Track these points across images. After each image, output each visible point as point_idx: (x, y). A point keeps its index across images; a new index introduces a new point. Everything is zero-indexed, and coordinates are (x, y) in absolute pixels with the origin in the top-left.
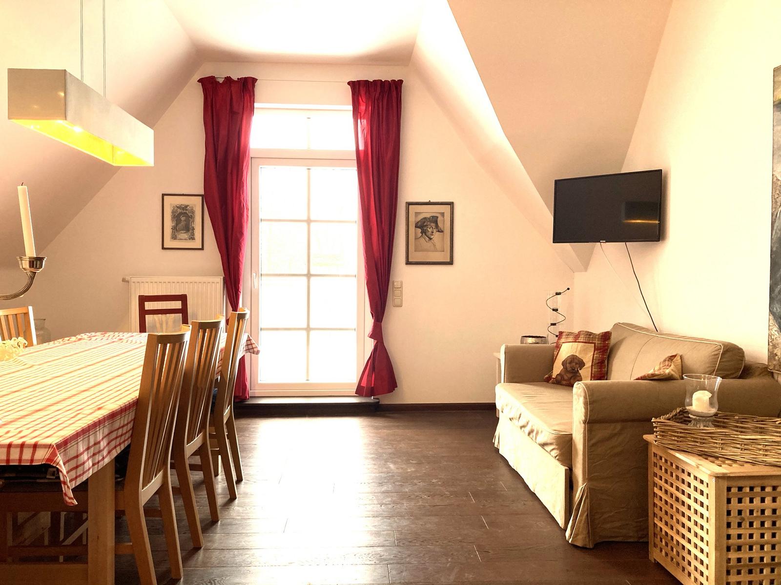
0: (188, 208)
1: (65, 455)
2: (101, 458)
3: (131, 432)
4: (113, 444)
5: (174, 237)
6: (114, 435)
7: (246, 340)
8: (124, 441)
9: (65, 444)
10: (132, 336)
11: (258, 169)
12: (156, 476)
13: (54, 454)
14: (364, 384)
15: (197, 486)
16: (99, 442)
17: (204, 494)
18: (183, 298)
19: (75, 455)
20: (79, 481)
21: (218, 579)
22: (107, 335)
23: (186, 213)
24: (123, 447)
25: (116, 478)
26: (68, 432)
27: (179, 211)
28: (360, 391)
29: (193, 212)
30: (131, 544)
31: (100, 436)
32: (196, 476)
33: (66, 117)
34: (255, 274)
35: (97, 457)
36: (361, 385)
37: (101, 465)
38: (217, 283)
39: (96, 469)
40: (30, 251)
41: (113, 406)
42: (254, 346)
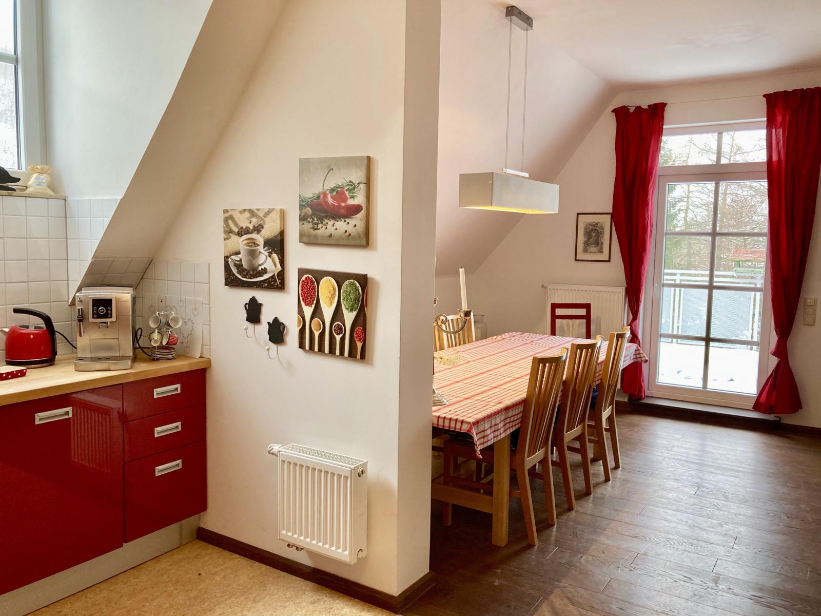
0: (599, 225)
1: (477, 429)
2: (499, 434)
3: (520, 419)
4: (508, 426)
5: (585, 251)
6: (508, 420)
7: (634, 350)
8: (516, 425)
9: (477, 423)
10: (542, 339)
11: (666, 185)
12: (539, 451)
13: (471, 428)
14: (763, 400)
15: (575, 466)
16: (498, 424)
17: (581, 473)
18: (587, 307)
19: (483, 429)
20: (485, 445)
21: (580, 533)
22: (523, 336)
23: (596, 230)
24: (514, 429)
25: (511, 447)
26: (480, 416)
27: (591, 227)
28: (757, 407)
29: (603, 228)
30: (519, 492)
31: (498, 420)
32: (573, 458)
33: (492, 202)
34: (656, 285)
35: (496, 432)
36: (760, 401)
37: (499, 438)
38: (620, 293)
39: (496, 440)
40: (465, 308)
41: (508, 402)
42: (642, 355)
